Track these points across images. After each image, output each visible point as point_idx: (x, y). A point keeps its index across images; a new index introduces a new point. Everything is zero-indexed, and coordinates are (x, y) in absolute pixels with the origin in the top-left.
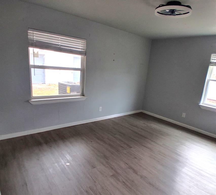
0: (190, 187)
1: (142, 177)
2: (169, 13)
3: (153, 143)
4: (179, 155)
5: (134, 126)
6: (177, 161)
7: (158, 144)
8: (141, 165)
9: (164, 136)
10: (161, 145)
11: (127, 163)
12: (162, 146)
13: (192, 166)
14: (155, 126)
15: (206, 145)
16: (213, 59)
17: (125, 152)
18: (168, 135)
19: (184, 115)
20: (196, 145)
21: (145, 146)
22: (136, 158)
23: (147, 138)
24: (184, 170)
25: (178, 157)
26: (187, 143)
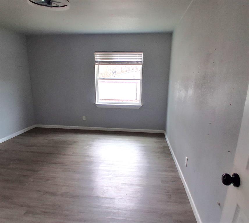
0: (110, 179)
1: (62, 195)
2: (45, 4)
3: (61, 156)
4: (92, 157)
5: (32, 146)
6: (91, 163)
7: (68, 155)
8: (56, 184)
9: (71, 145)
10: (71, 155)
11: (39, 190)
12: (73, 155)
13: (105, 161)
14: (59, 138)
15: (111, 139)
16: (96, 59)
17: (31, 179)
18: (75, 142)
19: (84, 118)
20: (103, 142)
21: (54, 163)
22: (48, 180)
23: (53, 154)
24: (100, 168)
25: (91, 158)
26: (95, 143)
